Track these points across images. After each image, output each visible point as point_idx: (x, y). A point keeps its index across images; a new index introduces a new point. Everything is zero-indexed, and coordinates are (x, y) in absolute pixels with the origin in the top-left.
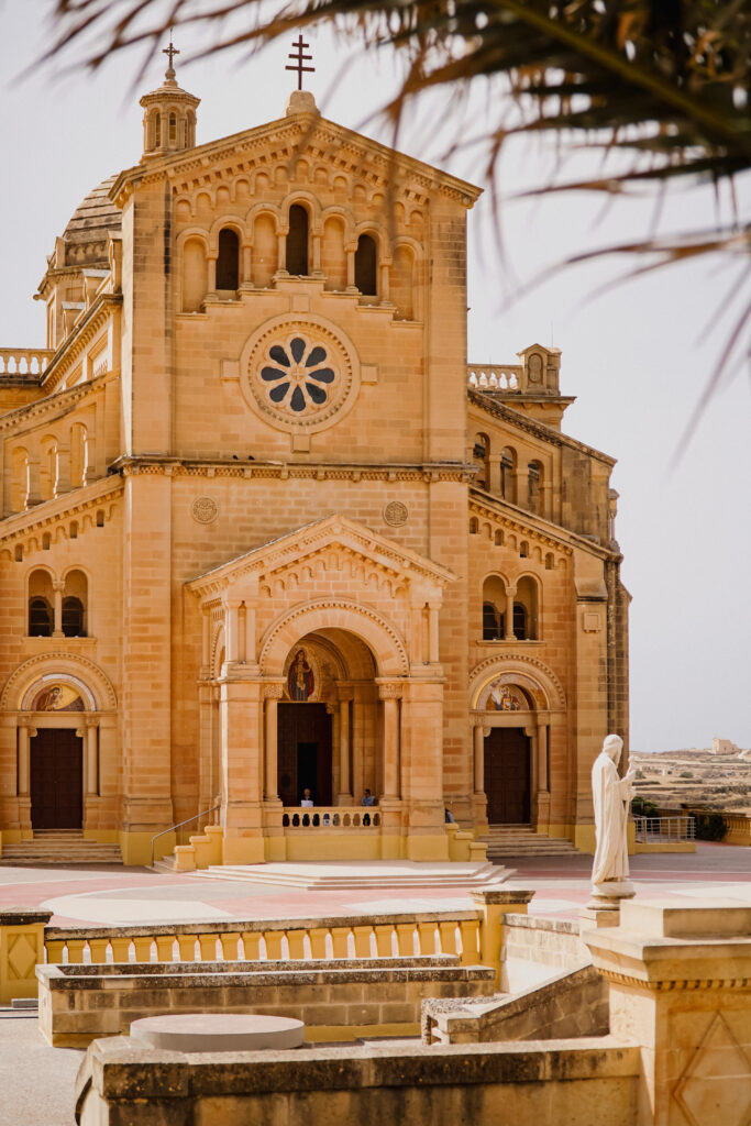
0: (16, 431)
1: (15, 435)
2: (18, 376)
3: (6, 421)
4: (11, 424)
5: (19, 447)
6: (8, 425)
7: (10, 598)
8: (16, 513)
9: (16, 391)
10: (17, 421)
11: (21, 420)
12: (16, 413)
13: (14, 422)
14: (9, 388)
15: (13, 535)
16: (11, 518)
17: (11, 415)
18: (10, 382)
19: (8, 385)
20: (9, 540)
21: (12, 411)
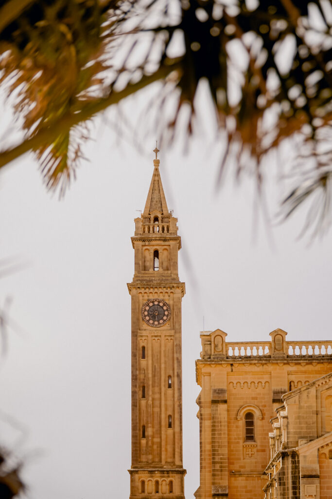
0: (327, 387)
1: (327, 389)
2: (327, 356)
3: (321, 381)
4: (324, 383)
5: (329, 396)
6: (322, 383)
7: (326, 480)
8: (328, 432)
9: (326, 364)
10: (328, 381)
11: (329, 380)
12: (327, 376)
13: (326, 382)
14: (322, 363)
15: (327, 445)
16: (326, 436)
17: (324, 378)
18: (323, 360)
19: (321, 361)
20: (325, 448)
21: (324, 376)
